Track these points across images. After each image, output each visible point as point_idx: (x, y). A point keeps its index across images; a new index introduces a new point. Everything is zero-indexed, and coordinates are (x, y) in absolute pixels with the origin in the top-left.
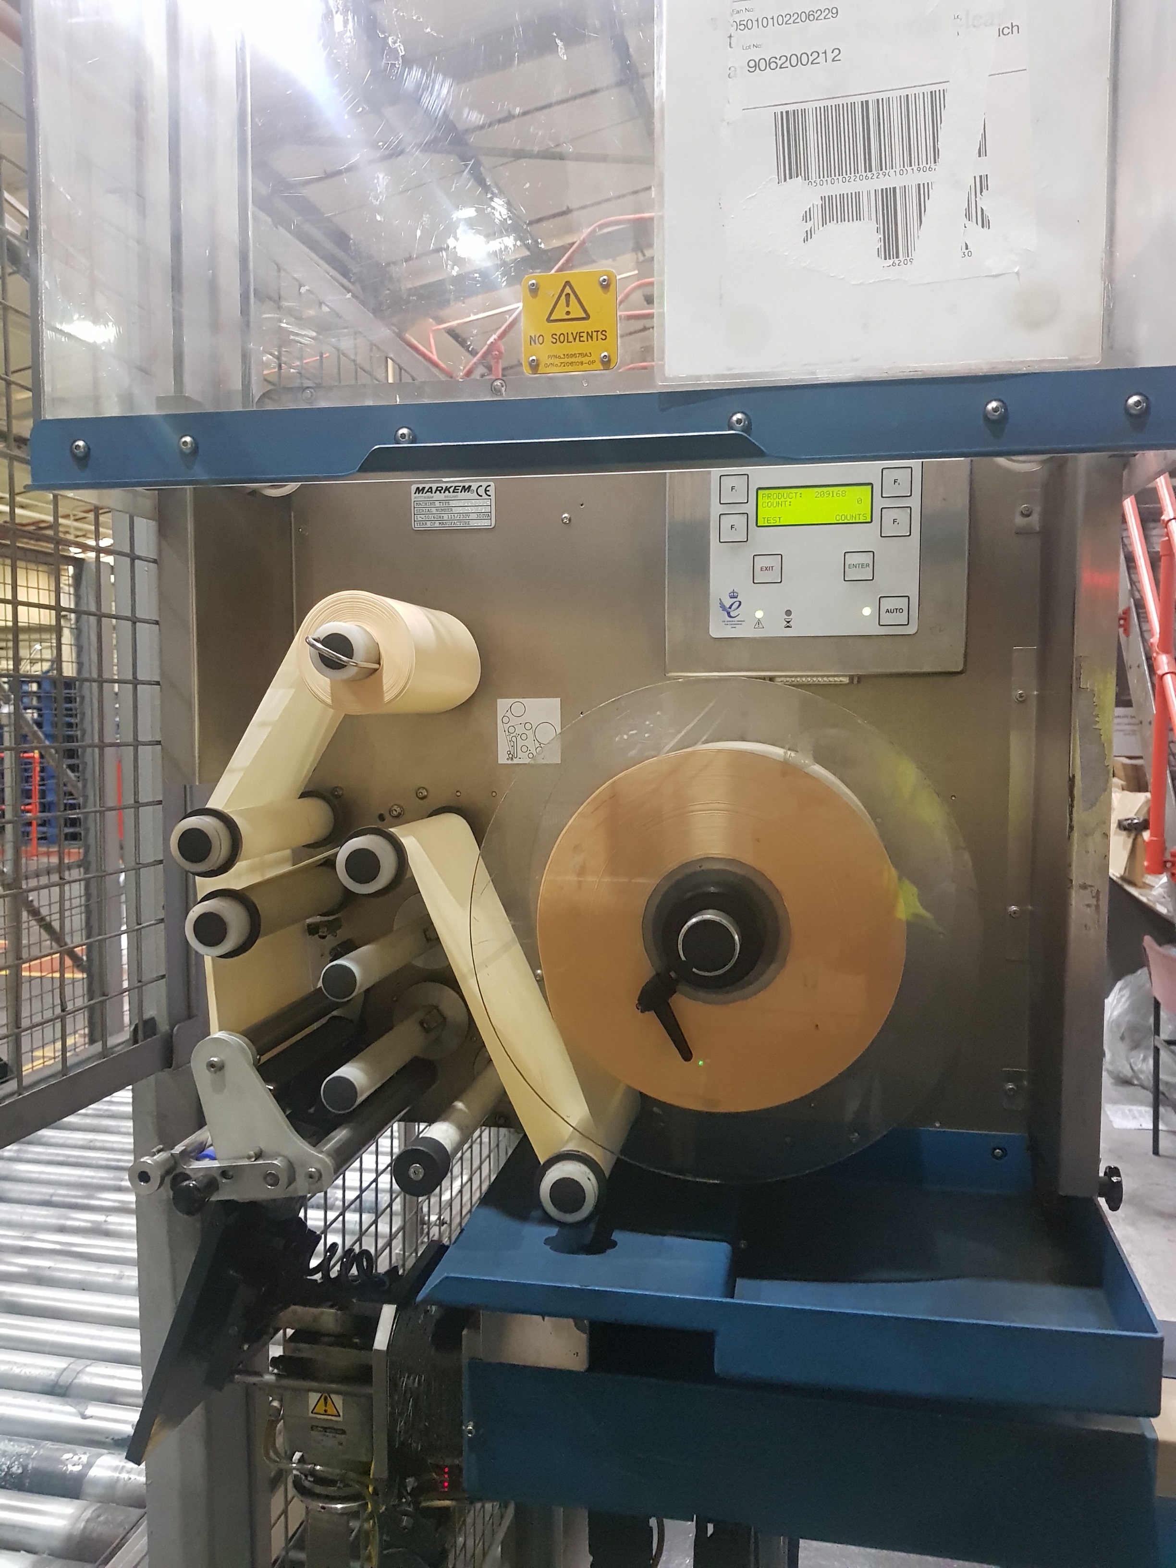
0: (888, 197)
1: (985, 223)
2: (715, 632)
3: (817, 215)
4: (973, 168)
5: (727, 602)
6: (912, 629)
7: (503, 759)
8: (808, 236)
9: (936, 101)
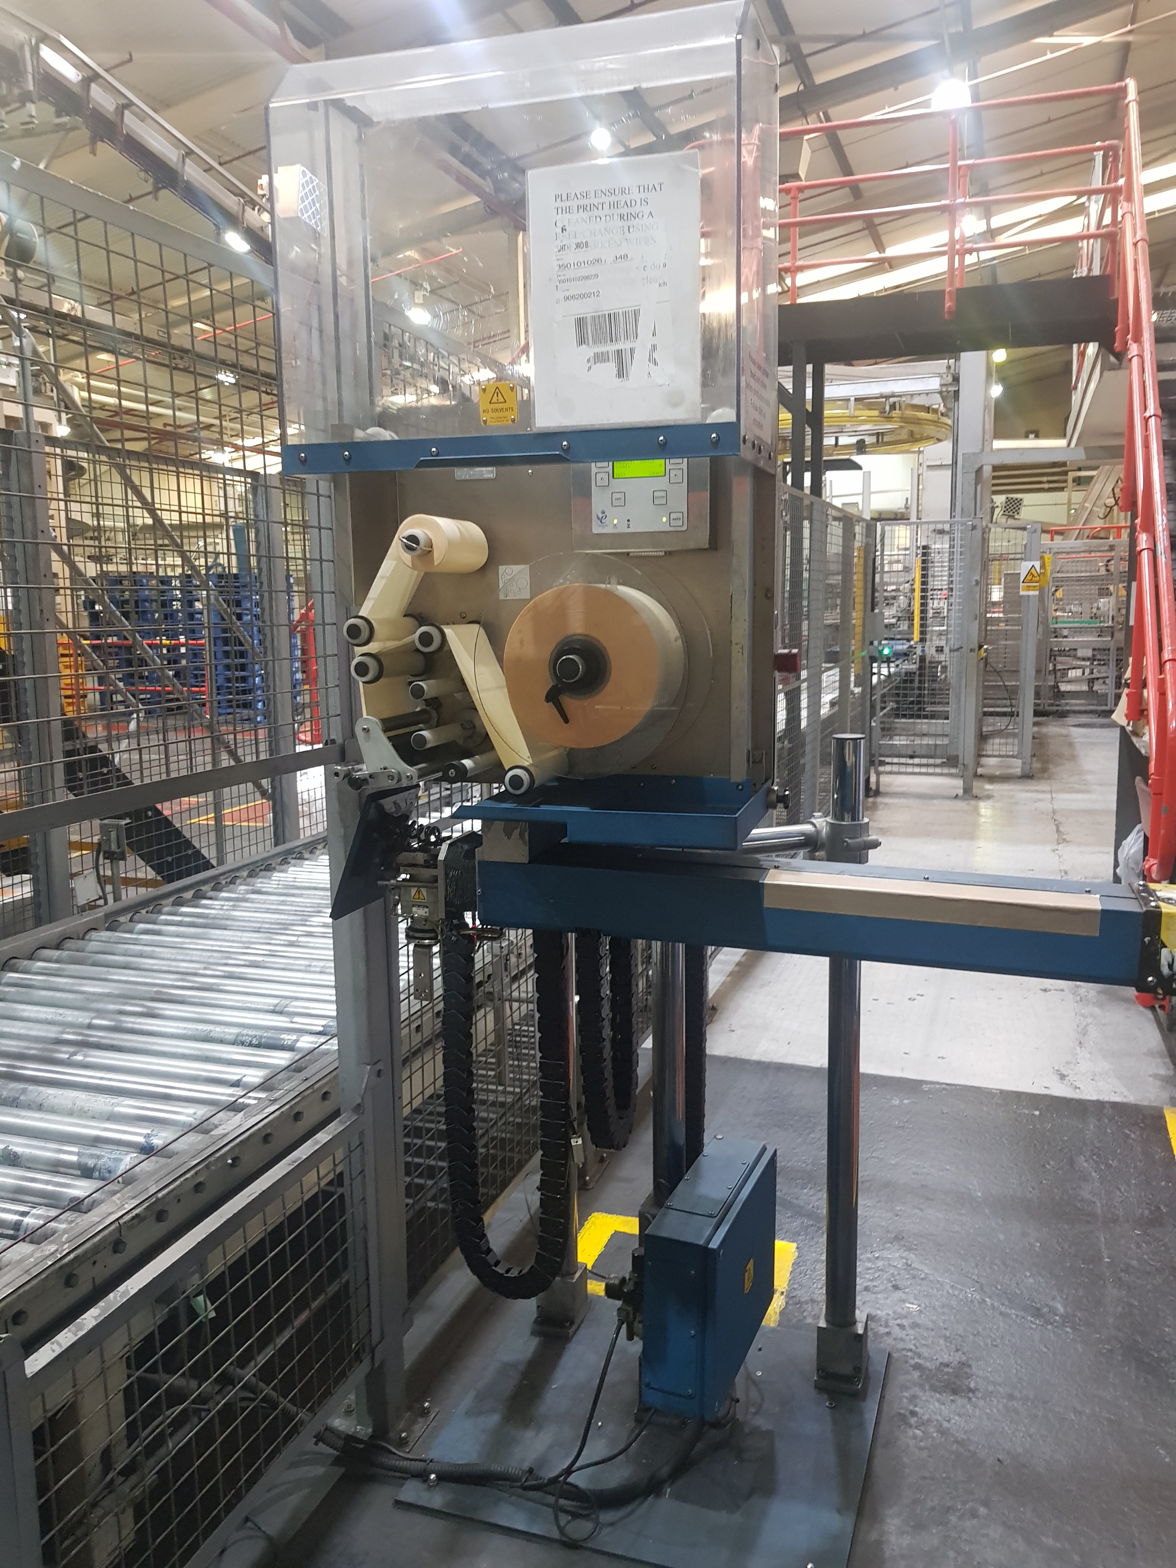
0: (619, 353)
1: (656, 364)
2: (595, 531)
3: (592, 361)
4: (651, 341)
5: (600, 515)
6: (685, 528)
7: (502, 597)
8: (590, 368)
9: (636, 313)
